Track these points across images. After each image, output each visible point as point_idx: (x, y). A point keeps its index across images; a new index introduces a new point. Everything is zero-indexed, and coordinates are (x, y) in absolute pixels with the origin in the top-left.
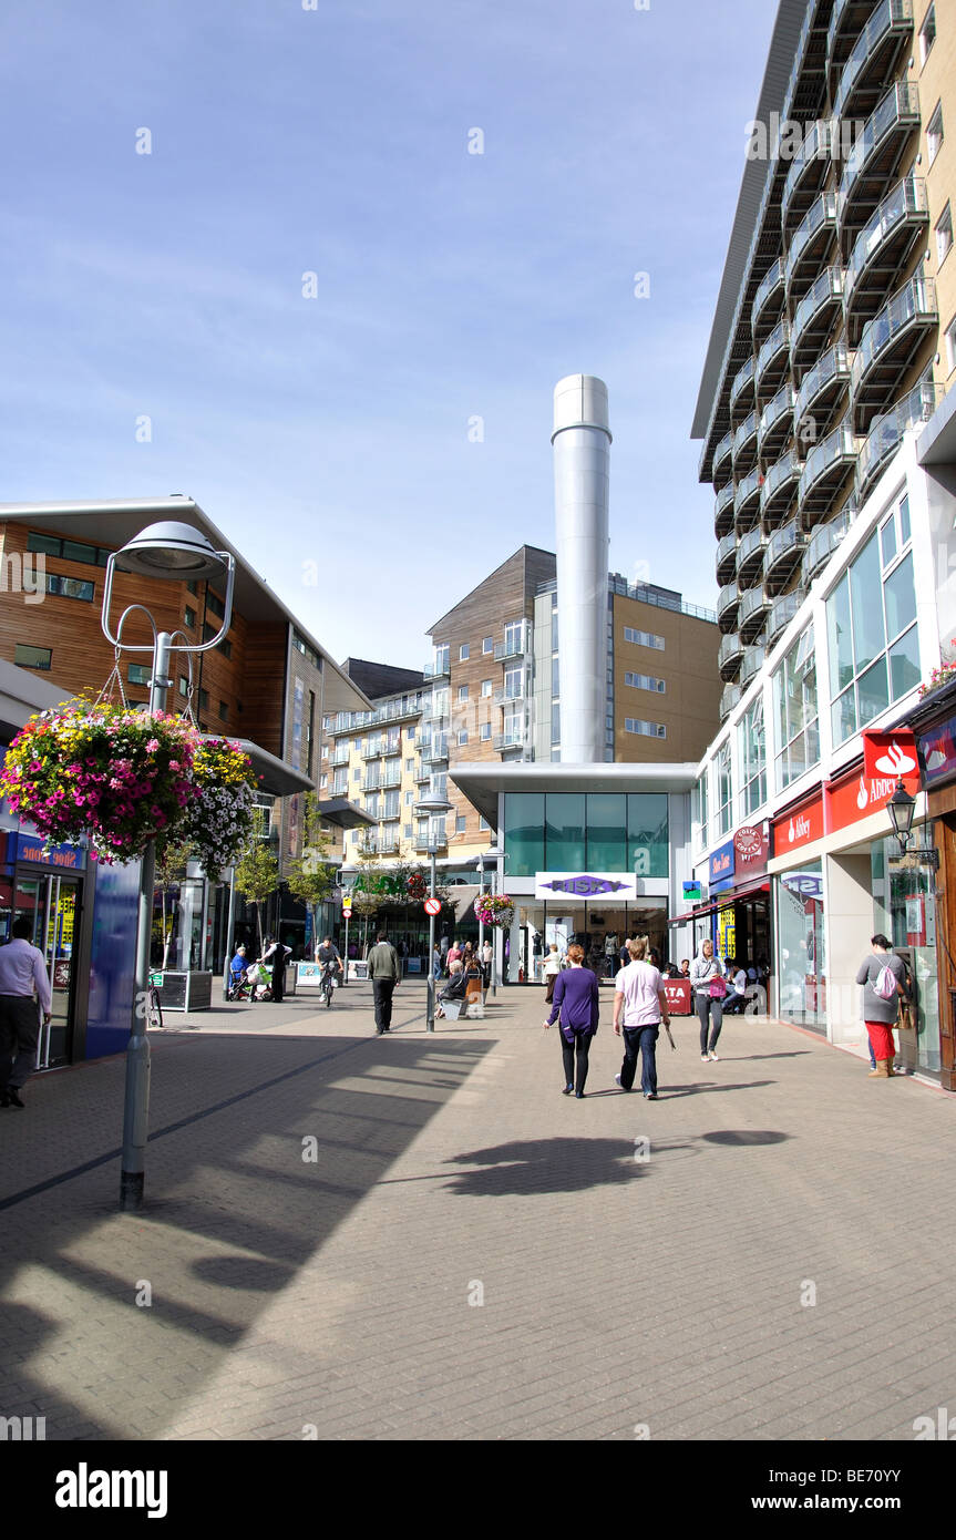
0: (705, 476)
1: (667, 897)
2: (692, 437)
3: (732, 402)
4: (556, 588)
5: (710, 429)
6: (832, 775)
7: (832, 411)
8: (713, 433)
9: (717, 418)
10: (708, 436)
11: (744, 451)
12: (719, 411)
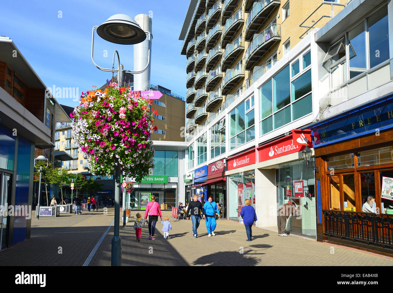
0: (184, 52)
1: (177, 183)
2: (179, 40)
3: (196, 28)
4: (133, 85)
5: (186, 37)
6: (259, 144)
7: (235, 32)
8: (187, 38)
9: (190, 33)
10: (185, 39)
11: (199, 45)
12: (190, 31)
